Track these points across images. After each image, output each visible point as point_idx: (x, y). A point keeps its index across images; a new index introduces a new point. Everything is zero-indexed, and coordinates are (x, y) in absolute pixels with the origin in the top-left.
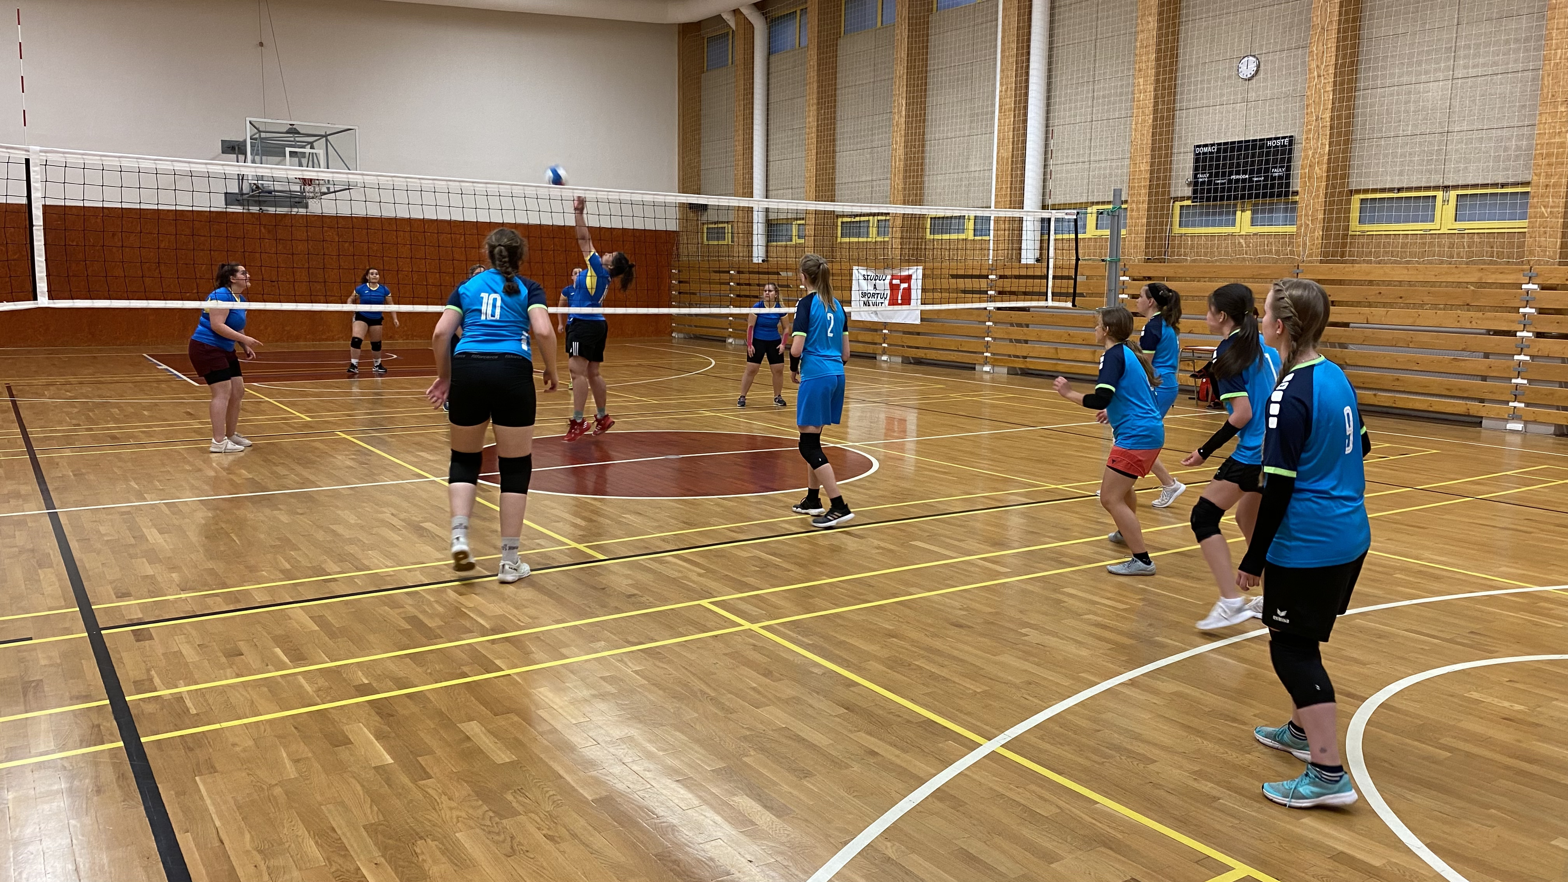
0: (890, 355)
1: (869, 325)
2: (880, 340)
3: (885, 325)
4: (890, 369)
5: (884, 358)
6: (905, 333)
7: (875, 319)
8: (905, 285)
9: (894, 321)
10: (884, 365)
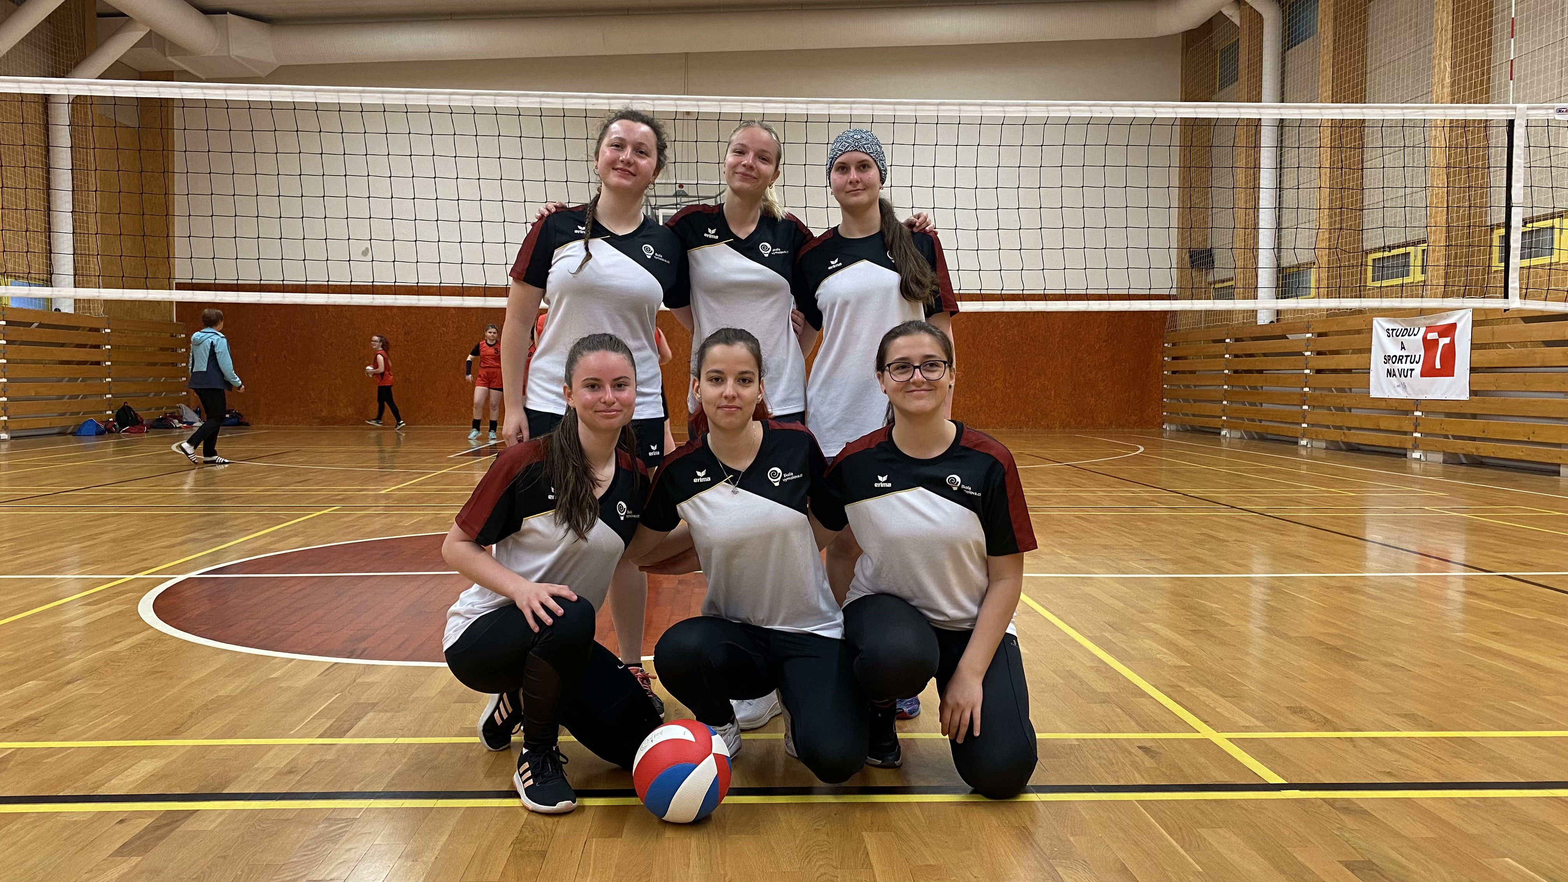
0: (1425, 451)
1: (1396, 405)
2: (1411, 428)
3: (1417, 404)
4: (1425, 473)
5: (1416, 455)
6: (1449, 415)
7: (1403, 395)
8: (1447, 340)
9: (1429, 397)
10: (1416, 466)
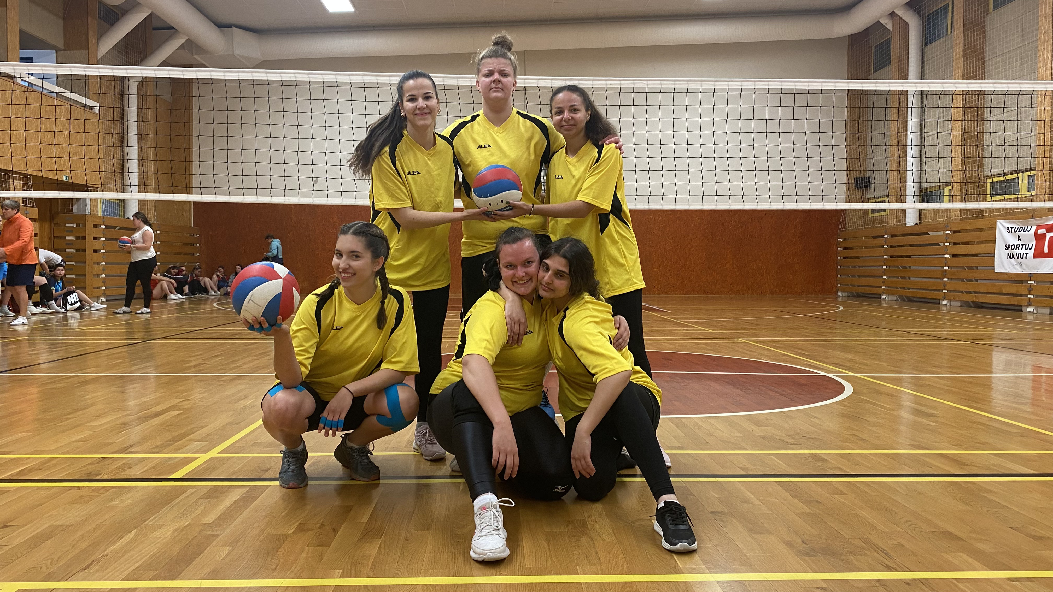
0: (1036, 307)
1: (1014, 277)
2: (1026, 292)
3: (1030, 276)
4: (1036, 320)
5: (1030, 309)
7: (1019, 270)
8: (1051, 235)
9: (1040, 271)
10: (1030, 317)
